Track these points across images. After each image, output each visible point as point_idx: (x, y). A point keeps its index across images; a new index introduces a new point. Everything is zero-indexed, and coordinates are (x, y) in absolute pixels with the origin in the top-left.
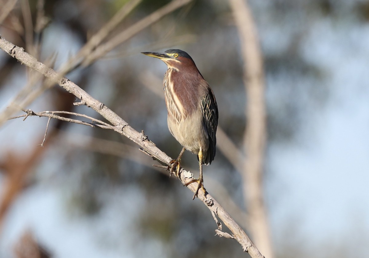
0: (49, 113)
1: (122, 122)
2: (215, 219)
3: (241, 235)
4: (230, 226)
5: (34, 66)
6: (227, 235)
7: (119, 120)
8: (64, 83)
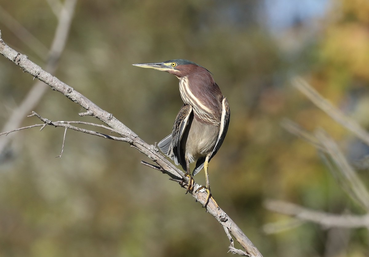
0: (64, 123)
1: (132, 133)
2: (229, 235)
3: (255, 252)
4: (244, 243)
5: (39, 74)
6: (241, 252)
7: (129, 131)
8: (70, 93)
